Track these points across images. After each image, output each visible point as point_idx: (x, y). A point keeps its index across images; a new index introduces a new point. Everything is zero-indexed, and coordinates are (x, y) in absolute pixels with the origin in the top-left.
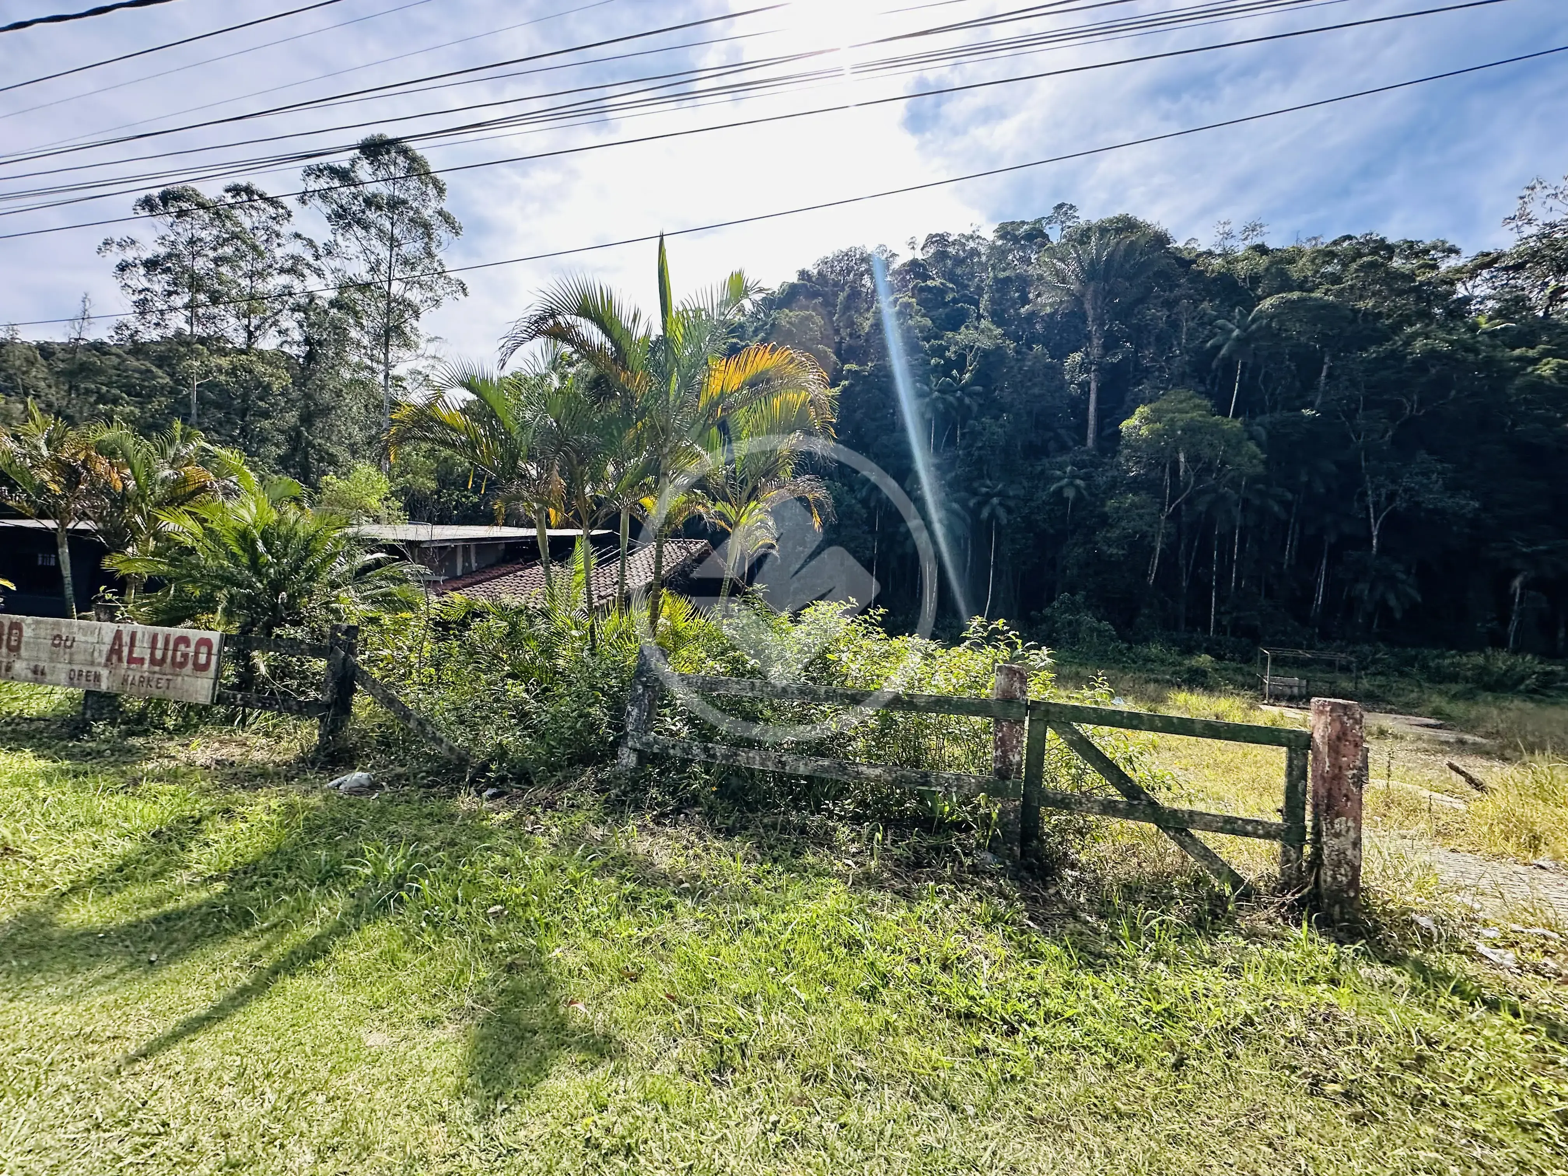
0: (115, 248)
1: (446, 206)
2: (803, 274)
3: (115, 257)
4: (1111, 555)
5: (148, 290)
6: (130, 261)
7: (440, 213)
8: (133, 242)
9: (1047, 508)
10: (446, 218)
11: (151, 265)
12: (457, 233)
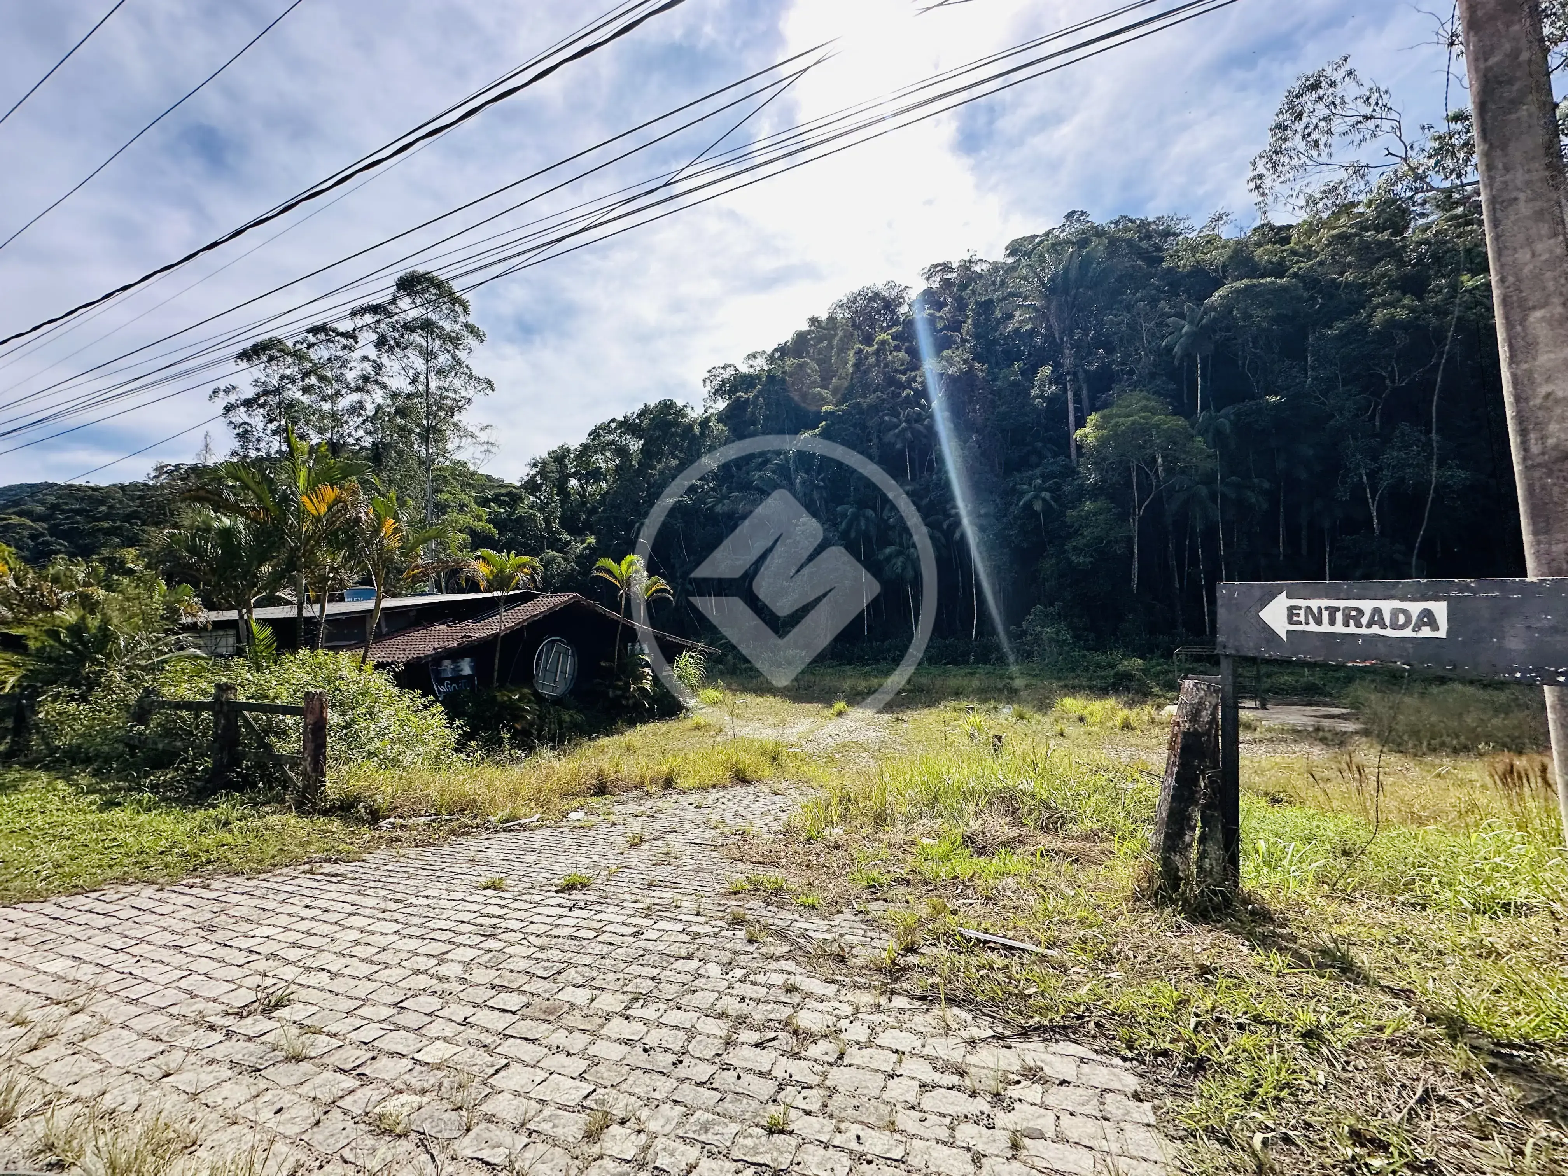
0: (221, 394)
1: (471, 320)
2: (813, 321)
3: (222, 401)
4: (1079, 564)
5: (245, 423)
6: (233, 402)
7: (467, 325)
8: (234, 388)
9: (1019, 522)
10: (472, 330)
11: (248, 404)
12: (482, 341)
